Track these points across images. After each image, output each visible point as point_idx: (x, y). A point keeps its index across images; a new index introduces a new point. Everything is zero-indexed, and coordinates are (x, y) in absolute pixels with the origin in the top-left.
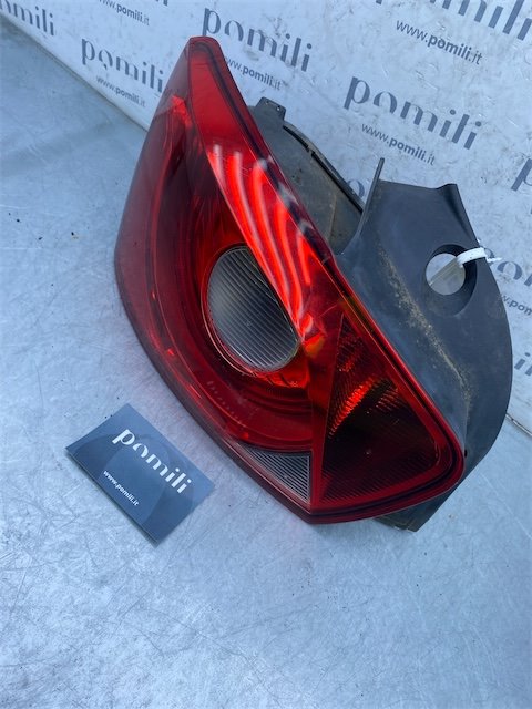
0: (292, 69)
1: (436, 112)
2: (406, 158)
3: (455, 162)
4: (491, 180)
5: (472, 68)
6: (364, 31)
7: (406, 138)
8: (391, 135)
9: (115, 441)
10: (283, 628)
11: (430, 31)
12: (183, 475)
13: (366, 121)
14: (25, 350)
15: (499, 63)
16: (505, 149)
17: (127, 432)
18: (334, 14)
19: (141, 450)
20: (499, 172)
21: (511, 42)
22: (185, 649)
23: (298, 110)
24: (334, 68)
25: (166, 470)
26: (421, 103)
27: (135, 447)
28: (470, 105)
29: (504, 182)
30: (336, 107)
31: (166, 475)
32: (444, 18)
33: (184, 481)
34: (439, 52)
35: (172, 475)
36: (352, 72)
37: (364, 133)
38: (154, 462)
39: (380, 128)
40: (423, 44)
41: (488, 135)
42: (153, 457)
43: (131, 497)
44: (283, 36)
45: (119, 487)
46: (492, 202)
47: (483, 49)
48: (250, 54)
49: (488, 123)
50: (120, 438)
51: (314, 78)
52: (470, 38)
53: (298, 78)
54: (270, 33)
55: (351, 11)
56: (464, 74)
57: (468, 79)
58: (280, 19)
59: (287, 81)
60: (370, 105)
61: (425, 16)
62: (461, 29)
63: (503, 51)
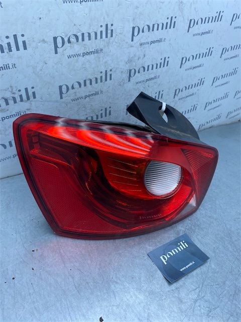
0: (29, 102)
1: (96, 76)
2: (93, 98)
3: (109, 87)
4: (122, 84)
5: (101, 55)
6: (55, 67)
7: (90, 92)
8: (84, 95)
9: (166, 264)
11: (81, 52)
12: (181, 243)
13: (72, 97)
15: (109, 48)
16: (122, 72)
17: (161, 257)
18: (38, 69)
19: (169, 255)
20: (123, 80)
21: (109, 40)
24: (49, 88)
25: (178, 248)
26: (90, 77)
28: (106, 66)
29: (126, 81)
30: (57, 101)
31: (181, 249)
32: (84, 45)
33: (183, 243)
34: (87, 57)
35: (181, 246)
36: (57, 84)
37: (73, 102)
38: (175, 251)
39: (79, 95)
40: (80, 58)
41: (115, 71)
42: (173, 251)
43: (191, 264)
44: (17, 92)
45: (187, 267)
46: (125, 90)
47: (102, 47)
48: (2, 111)
49: (114, 68)
50: (164, 261)
51: (41, 98)
52: (96, 46)
53: (33, 103)
54: (8, 95)
55: (46, 63)
56: (99, 58)
57: (101, 59)
58: (11, 87)
59: (28, 108)
60: (71, 91)
61: (77, 48)
62: (91, 45)
63: (108, 43)
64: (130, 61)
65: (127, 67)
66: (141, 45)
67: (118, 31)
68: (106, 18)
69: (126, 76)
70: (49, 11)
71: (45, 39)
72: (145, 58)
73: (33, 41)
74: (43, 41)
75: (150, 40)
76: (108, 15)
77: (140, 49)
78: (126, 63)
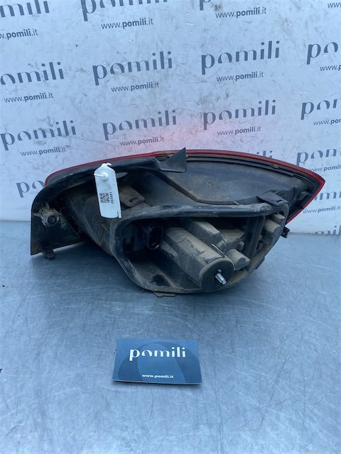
0: (68, 137)
1: (151, 117)
3: (173, 133)
4: (194, 131)
5: (157, 90)
6: (97, 101)
7: (145, 136)
8: (136, 139)
9: (131, 359)
10: (287, 375)
11: (129, 85)
12: (178, 348)
13: (121, 139)
14: (38, 354)
15: (167, 82)
16: (191, 115)
17: (132, 351)
18: (77, 101)
19: (147, 353)
20: (194, 126)
21: (167, 71)
22: (263, 419)
23: (82, 155)
24: (90, 125)
25: (168, 352)
26: (143, 117)
27: (143, 354)
28: (165, 105)
29: (200, 129)
30: (101, 142)
31: (171, 354)
32: (132, 76)
33: (181, 351)
34: (138, 92)
35: (173, 352)
36: (101, 122)
37: (123, 146)
38: (159, 354)
39: (129, 139)
40: (129, 92)
41: (181, 114)
42: (156, 351)
43: (167, 377)
45: (156, 376)
46: (200, 141)
47: (157, 80)
48: (39, 143)
49: (178, 108)
50: (132, 356)
51: (82, 135)
52: (149, 79)
53: (73, 140)
54: (46, 126)
55: (86, 95)
56: (155, 94)
57: (158, 95)
58: (48, 118)
59: (68, 145)
60: (118, 132)
61: (123, 80)
62: (142, 77)
63: (166, 76)
64: (203, 101)
65: (200, 109)
66: (219, 79)
67: (180, 60)
68: (159, 43)
69: (199, 122)
70: (87, 37)
71: (84, 69)
72: (229, 98)
73: (71, 70)
74: (82, 70)
75: (234, 74)
76: (162, 41)
77: (218, 86)
78: (198, 104)
